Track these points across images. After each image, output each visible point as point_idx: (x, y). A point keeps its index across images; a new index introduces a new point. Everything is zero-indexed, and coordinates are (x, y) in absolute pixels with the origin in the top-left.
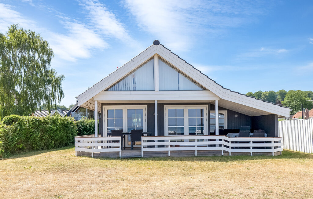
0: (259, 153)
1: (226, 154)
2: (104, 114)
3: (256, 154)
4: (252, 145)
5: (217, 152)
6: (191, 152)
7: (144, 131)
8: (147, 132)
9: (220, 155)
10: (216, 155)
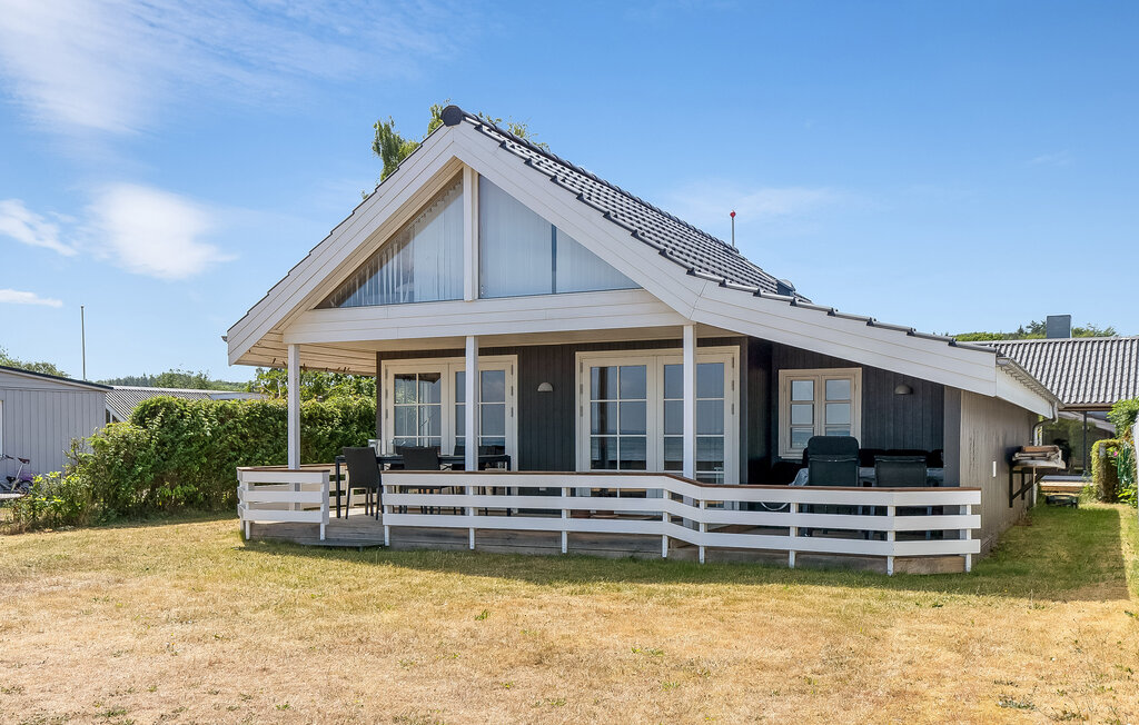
0: (825, 558)
1: (681, 554)
2: (387, 391)
3: (813, 561)
4: (794, 519)
5: (644, 543)
6: (549, 539)
7: (444, 453)
8: (452, 454)
9: (654, 556)
10: (639, 554)
